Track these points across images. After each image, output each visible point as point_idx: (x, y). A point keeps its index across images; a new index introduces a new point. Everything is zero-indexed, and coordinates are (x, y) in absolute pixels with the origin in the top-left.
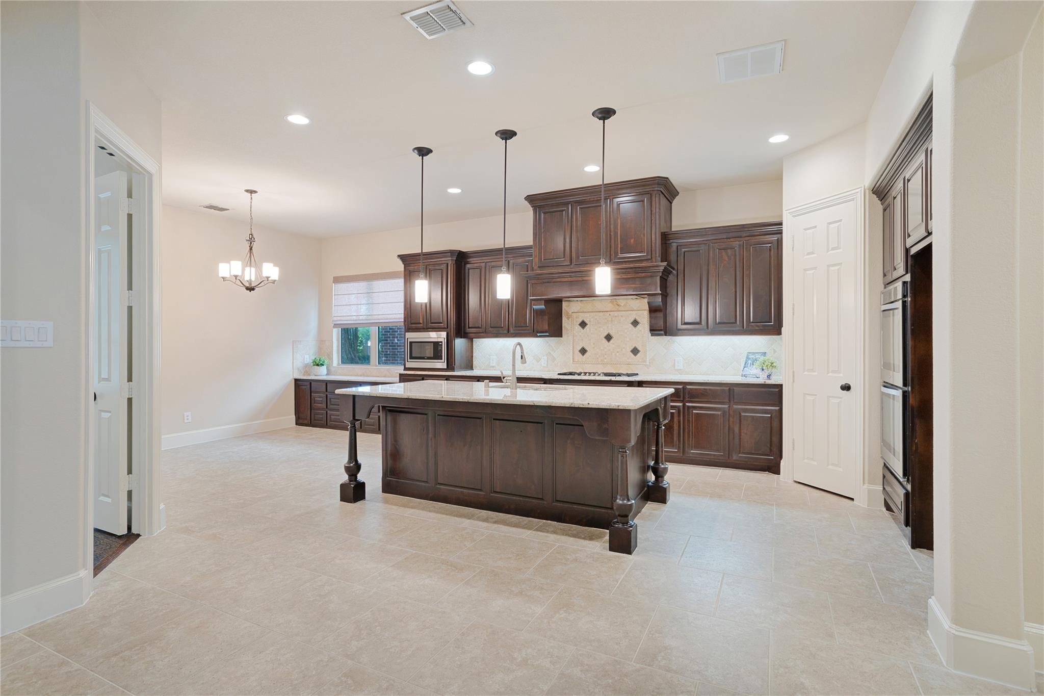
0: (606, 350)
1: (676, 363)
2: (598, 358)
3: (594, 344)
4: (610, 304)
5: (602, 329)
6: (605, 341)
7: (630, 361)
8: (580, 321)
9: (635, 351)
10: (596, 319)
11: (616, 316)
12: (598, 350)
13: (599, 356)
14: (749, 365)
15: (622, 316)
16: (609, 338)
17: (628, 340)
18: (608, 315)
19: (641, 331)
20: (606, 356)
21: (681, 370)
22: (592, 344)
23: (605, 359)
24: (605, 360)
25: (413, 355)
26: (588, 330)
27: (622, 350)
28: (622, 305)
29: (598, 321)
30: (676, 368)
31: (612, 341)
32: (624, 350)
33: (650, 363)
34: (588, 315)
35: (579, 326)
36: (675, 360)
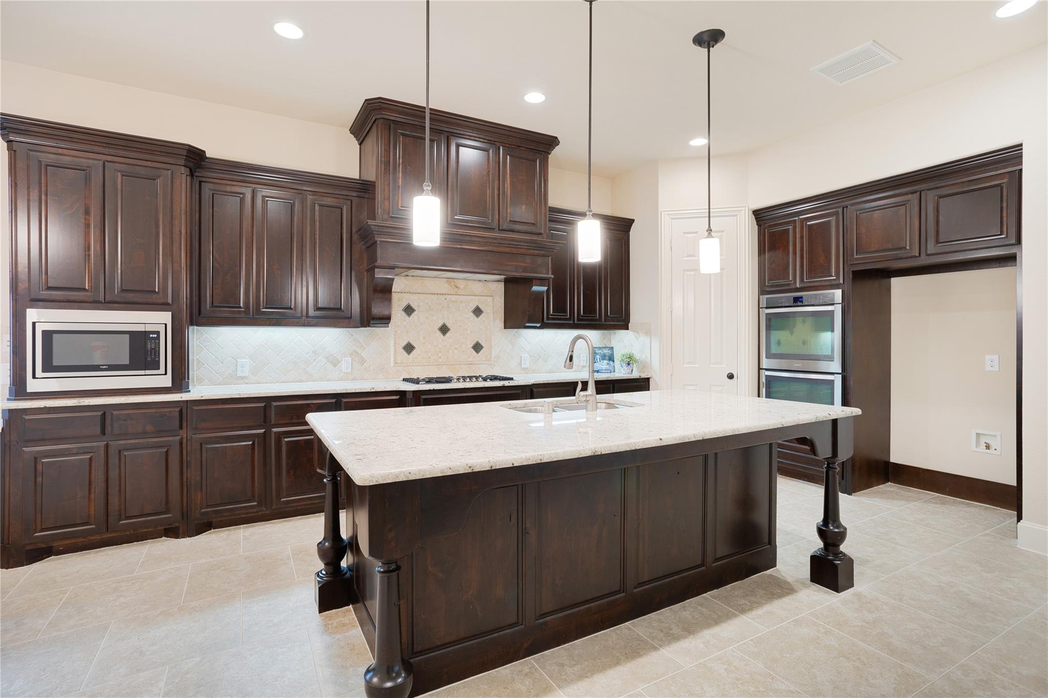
0: (440, 346)
1: (523, 361)
2: (430, 357)
3: (424, 338)
4: (446, 285)
5: (435, 318)
6: (439, 334)
7: (471, 359)
8: (404, 304)
9: (477, 347)
10: (427, 304)
11: (453, 302)
12: (429, 346)
13: (432, 355)
14: (598, 360)
15: (461, 302)
16: (444, 329)
17: (469, 332)
18: (443, 299)
19: (484, 322)
20: (440, 355)
21: (527, 368)
22: (422, 338)
23: (440, 358)
24: (440, 360)
25: (56, 363)
26: (416, 318)
27: (461, 346)
28: (462, 287)
29: (429, 306)
30: (523, 366)
31: (448, 334)
32: (463, 346)
33: (494, 362)
34: (416, 298)
35: (403, 313)
36: (521, 357)
